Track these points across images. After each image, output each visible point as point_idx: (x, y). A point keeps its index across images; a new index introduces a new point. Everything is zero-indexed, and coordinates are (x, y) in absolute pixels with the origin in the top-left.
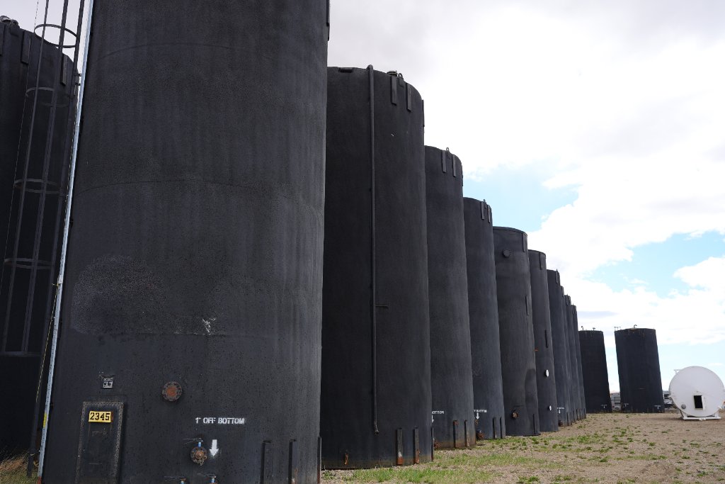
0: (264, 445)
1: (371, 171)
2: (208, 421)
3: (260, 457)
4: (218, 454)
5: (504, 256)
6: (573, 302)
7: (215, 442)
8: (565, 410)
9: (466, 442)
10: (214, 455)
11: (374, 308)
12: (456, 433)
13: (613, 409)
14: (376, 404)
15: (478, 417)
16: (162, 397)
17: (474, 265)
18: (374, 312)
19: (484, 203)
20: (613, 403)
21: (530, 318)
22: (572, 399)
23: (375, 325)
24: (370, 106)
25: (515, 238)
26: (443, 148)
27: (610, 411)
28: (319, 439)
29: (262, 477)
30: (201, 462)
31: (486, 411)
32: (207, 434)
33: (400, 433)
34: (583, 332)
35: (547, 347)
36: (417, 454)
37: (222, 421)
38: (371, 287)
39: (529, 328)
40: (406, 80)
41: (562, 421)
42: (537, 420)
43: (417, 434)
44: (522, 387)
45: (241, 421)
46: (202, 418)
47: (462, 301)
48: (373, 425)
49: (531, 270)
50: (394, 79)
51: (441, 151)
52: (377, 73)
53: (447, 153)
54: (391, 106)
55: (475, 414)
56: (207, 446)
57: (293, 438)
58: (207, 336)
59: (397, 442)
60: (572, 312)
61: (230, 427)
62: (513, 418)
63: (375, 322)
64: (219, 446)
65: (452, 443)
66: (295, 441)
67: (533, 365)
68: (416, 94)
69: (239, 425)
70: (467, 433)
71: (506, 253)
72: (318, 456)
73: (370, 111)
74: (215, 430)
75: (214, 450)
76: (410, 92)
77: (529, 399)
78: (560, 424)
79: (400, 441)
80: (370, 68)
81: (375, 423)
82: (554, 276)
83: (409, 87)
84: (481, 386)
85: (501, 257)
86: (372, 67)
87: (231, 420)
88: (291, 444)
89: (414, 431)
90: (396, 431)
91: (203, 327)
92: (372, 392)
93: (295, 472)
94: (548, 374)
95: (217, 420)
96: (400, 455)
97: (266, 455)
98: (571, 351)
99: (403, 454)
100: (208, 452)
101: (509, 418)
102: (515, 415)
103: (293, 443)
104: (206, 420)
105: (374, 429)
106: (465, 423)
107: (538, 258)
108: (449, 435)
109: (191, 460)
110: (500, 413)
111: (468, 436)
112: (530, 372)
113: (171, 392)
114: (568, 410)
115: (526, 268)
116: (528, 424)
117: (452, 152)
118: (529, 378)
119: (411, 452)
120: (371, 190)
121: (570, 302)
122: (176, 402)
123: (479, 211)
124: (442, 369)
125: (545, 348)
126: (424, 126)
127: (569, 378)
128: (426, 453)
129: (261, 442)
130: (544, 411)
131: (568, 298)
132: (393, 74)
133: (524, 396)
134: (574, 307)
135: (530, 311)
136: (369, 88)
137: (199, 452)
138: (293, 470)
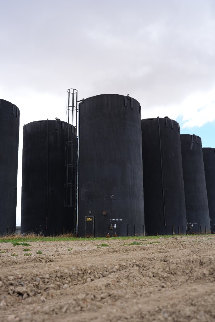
0: (127, 226)
2: (113, 220)
7: (115, 225)
14: (165, 218)
18: (163, 191)
29: (127, 233)
30: (112, 229)
32: (113, 223)
33: (174, 227)
37: (117, 220)
40: (171, 119)
43: (179, 227)
45: (121, 220)
50: (166, 119)
52: (160, 119)
53: (194, 135)
54: (166, 128)
56: (113, 225)
57: (135, 224)
58: (112, 200)
61: (119, 221)
63: (163, 194)
65: (200, 233)
72: (144, 230)
74: (115, 222)
75: (115, 227)
76: (172, 122)
79: (174, 229)
80: (158, 117)
81: (165, 224)
88: (135, 226)
90: (172, 226)
91: (111, 198)
92: (164, 215)
95: (115, 219)
96: (174, 233)
97: (128, 228)
105: (165, 226)
106: (205, 226)
108: (199, 230)
111: (207, 231)
113: (104, 213)
119: (178, 233)
120: (160, 155)
122: (106, 215)
136: (158, 123)
137: (112, 227)
138: (136, 232)
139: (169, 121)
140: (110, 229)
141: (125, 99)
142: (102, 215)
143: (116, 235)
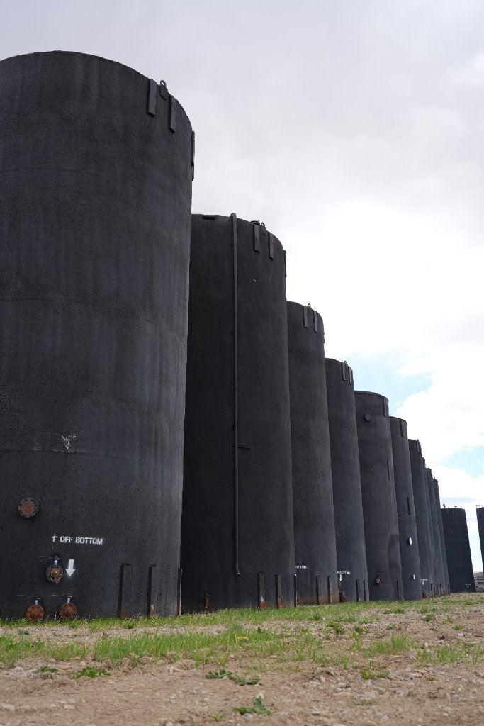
0: (122, 568)
1: (234, 313)
2: (65, 539)
3: (118, 581)
4: (75, 573)
5: (365, 420)
6: (435, 476)
7: (71, 562)
8: (429, 581)
9: (329, 599)
10: (70, 575)
11: (237, 450)
12: (319, 588)
13: (477, 589)
14: (237, 545)
15: (341, 579)
16: (18, 512)
17: (336, 424)
18: (237, 453)
19: (346, 365)
20: (476, 582)
21: (392, 484)
22: (435, 572)
23: (237, 466)
24: (233, 252)
25: (376, 403)
26: (305, 304)
27: (474, 591)
28: (179, 570)
29: (120, 601)
30: (56, 580)
31: (348, 573)
32: (64, 553)
33: (262, 576)
34: (445, 510)
35: (410, 514)
36: (279, 600)
37: (79, 540)
38: (233, 428)
39: (392, 494)
40: (268, 229)
41: (427, 593)
42: (401, 586)
43: (279, 579)
44: (386, 552)
45: (100, 542)
46: (59, 537)
47: (324, 455)
48: (234, 568)
49: (393, 437)
50: (257, 227)
51: (303, 307)
52: (239, 220)
53: (309, 308)
54: (253, 252)
55: (339, 575)
56: (64, 566)
57: (152, 563)
58: (66, 452)
59: (259, 586)
60: (434, 485)
61: (88, 546)
62: (377, 585)
63: (237, 463)
64: (76, 566)
65: (315, 598)
66: (154, 566)
67: (396, 531)
68: (278, 245)
69: (97, 546)
70: (331, 590)
71: (368, 417)
72: (179, 588)
73: (233, 259)
74: (73, 550)
75: (70, 570)
76: (272, 241)
77: (392, 565)
78: (424, 596)
79: (262, 585)
80: (233, 216)
81: (237, 565)
82: (415, 446)
83: (271, 236)
84: (344, 547)
85: (362, 420)
86: (235, 214)
87: (89, 540)
88: (150, 569)
89: (276, 576)
90: (259, 575)
91: (62, 444)
92: (234, 535)
93: (154, 598)
94: (411, 542)
95: (74, 539)
96: (262, 600)
97: (124, 578)
98: (434, 525)
99: (265, 599)
100: (65, 571)
101: (373, 584)
102: (378, 581)
103: (153, 568)
104: (63, 539)
105: (236, 572)
106: (328, 578)
107: (399, 425)
108: (312, 591)
109: (45, 578)
110: (363, 574)
111: (331, 593)
112: (392, 536)
113: (28, 508)
114: (431, 582)
115: (387, 433)
116: (392, 590)
117: (314, 308)
118: (392, 544)
119: (275, 598)
120: (233, 332)
121: (431, 475)
122: (32, 519)
123: (340, 372)
124: (305, 522)
125: (407, 515)
126: (286, 276)
127: (432, 550)
128: (288, 600)
129: (120, 565)
130: (407, 580)
131: (429, 471)
132: (256, 223)
133: (387, 561)
134: (436, 481)
135: (392, 476)
136: (232, 233)
137: (56, 571)
138: (152, 596)
139: (265, 235)
140: (46, 581)
141: (153, 92)
142: (18, 514)
143: (70, 609)
